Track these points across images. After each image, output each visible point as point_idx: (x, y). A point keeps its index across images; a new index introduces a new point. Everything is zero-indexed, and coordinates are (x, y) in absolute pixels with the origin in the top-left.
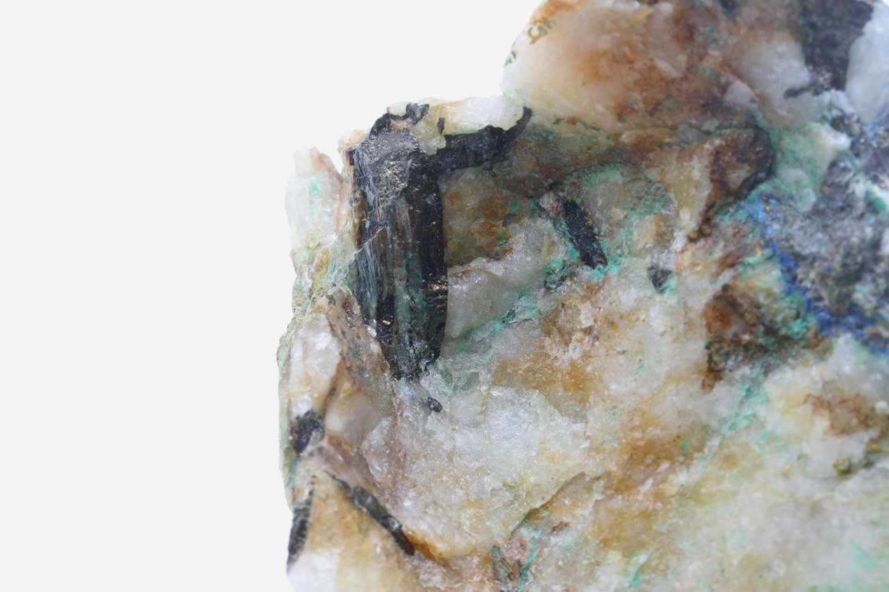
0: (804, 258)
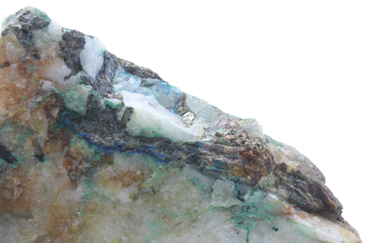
0: (92, 132)
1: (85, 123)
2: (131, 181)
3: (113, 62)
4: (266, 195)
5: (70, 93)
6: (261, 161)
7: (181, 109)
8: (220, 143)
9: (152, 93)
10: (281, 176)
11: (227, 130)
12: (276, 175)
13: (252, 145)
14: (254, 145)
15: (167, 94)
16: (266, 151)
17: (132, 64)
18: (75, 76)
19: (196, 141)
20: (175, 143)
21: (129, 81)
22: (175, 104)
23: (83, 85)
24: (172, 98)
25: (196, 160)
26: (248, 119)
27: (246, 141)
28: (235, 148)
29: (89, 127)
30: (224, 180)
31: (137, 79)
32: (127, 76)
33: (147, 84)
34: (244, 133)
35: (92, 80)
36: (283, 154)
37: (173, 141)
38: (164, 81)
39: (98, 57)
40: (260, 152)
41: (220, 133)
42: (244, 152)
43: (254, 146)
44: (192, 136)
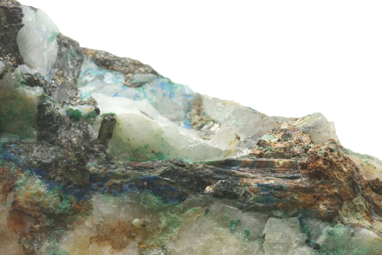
0: (50, 165)
1: (38, 151)
2: (125, 238)
3: (75, 51)
4: (355, 231)
5: (7, 105)
6: (338, 175)
7: (196, 118)
8: (267, 156)
9: (145, 97)
10: (376, 201)
11: (276, 136)
12: (367, 199)
13: (320, 152)
14: (324, 149)
15: (171, 96)
16: (346, 159)
17: (107, 54)
18: (13, 74)
19: (225, 158)
20: (191, 166)
21: (105, 80)
22: (186, 113)
23: (28, 87)
24: (180, 104)
25: (230, 189)
26: (309, 115)
27: (310, 147)
28: (293, 161)
29: (45, 156)
30: (281, 218)
31: (117, 76)
32: (100, 73)
33: (134, 82)
34: (305, 135)
35: (42, 80)
36: (374, 169)
37: (187, 163)
38: (162, 77)
39: (48, 42)
40: (335, 160)
41: (264, 141)
42: (309, 163)
43: (324, 151)
44: (219, 152)
